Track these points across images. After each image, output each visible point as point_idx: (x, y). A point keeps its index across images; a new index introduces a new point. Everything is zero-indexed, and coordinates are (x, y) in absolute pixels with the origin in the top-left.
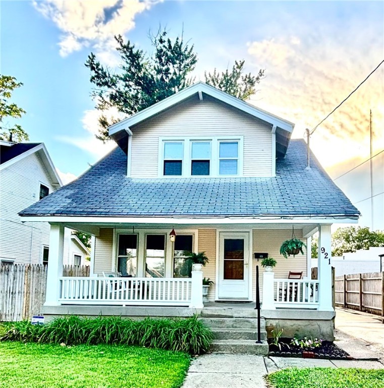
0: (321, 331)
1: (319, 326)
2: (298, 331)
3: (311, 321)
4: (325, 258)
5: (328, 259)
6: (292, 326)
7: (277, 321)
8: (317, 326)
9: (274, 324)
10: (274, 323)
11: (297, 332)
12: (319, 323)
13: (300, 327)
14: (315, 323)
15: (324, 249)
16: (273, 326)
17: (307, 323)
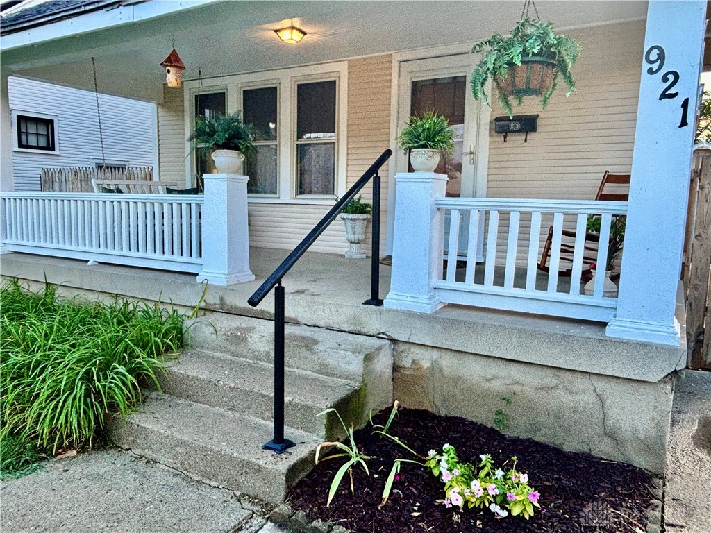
0: (610, 422)
1: (601, 400)
2: (509, 402)
3: (568, 376)
4: (664, 95)
5: (679, 100)
6: (488, 380)
7: (435, 355)
8: (590, 398)
9: (426, 364)
10: (425, 359)
11: (503, 406)
12: (600, 385)
13: (517, 388)
14: (581, 383)
15: (661, 57)
16: (420, 369)
17: (549, 379)
